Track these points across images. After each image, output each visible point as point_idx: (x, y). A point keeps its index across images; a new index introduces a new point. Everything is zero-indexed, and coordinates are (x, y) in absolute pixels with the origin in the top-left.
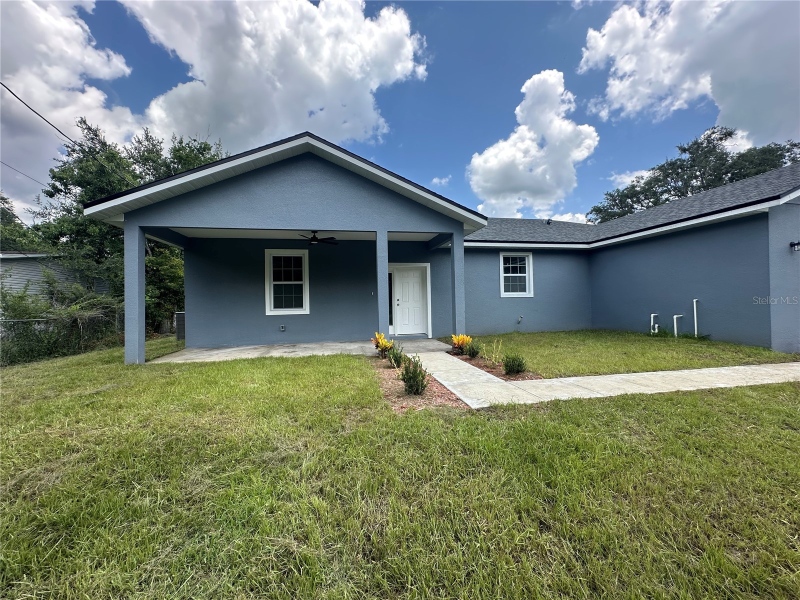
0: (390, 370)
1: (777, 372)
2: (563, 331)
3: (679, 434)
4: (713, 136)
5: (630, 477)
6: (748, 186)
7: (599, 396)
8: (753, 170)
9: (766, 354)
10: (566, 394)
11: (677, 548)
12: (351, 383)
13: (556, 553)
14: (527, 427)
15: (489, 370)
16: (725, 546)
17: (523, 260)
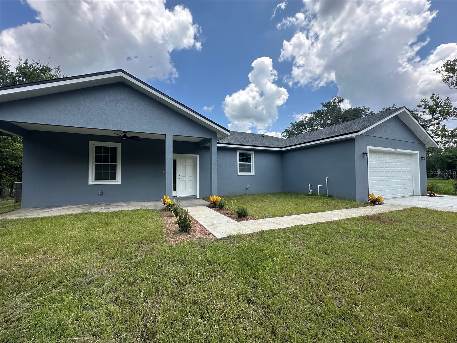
0: (171, 218)
1: (357, 212)
2: (269, 194)
3: (317, 244)
4: (336, 101)
5: (294, 269)
6: (347, 125)
7: (283, 227)
8: (351, 118)
9: (354, 203)
10: (267, 227)
11: (313, 303)
12: (145, 227)
13: (255, 316)
14: (245, 247)
15: (229, 216)
16: (332, 299)
17: (249, 155)
